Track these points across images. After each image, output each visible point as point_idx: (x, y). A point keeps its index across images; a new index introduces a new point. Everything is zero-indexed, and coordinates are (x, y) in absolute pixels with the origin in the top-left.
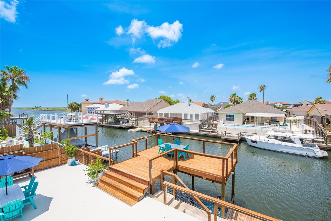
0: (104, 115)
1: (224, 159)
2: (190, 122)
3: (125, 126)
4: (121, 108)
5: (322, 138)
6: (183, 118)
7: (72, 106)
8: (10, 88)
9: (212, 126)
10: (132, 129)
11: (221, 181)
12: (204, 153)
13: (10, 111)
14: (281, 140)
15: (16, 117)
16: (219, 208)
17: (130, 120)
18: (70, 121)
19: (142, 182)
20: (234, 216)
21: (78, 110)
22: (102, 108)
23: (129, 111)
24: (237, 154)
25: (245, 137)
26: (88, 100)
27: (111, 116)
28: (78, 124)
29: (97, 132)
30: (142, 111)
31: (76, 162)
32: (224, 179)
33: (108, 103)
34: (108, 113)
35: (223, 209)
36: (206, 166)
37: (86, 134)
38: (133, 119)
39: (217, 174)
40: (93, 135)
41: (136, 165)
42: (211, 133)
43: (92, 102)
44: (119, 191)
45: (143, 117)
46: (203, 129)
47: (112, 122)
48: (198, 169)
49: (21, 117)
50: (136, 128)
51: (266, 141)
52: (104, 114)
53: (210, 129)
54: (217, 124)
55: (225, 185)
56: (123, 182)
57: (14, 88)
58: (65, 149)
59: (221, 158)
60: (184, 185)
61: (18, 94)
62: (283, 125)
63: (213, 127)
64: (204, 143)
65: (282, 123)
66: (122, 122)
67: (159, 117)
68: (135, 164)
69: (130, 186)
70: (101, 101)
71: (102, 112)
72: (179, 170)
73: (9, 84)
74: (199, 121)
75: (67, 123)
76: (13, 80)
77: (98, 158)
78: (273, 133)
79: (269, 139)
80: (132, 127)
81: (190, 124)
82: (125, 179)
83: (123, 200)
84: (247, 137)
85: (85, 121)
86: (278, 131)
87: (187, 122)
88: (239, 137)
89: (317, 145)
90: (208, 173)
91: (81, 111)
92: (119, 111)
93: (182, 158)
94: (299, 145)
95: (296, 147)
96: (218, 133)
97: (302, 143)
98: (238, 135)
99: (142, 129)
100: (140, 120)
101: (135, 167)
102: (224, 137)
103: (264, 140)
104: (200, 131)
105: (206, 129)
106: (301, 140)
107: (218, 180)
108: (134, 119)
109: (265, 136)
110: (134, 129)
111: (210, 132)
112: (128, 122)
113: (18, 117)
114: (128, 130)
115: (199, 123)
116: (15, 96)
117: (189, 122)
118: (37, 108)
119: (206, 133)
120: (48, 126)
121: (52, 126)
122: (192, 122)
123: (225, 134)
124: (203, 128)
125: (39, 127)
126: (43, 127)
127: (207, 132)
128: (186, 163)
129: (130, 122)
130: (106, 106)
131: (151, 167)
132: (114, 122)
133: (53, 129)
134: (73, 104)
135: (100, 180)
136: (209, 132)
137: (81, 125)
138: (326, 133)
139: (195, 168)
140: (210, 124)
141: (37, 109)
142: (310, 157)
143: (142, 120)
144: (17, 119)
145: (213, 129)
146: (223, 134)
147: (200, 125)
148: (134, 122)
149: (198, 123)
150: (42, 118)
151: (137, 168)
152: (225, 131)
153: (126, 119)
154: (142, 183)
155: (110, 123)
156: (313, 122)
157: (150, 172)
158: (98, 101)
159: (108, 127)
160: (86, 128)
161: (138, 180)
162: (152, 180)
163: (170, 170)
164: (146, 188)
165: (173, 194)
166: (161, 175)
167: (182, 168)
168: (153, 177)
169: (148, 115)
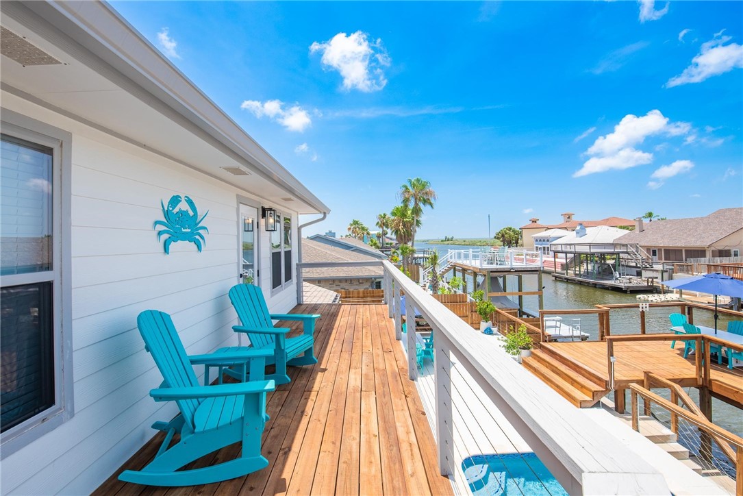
0: (573, 255)
3: (626, 285)
4: (619, 238)
7: (503, 236)
8: (413, 211)
10: (650, 295)
13: (412, 246)
15: (420, 255)
17: (645, 269)
18: (492, 264)
19: (595, 380)
21: (517, 243)
22: (569, 237)
23: (646, 245)
26: (537, 222)
27: (589, 257)
28: (504, 268)
29: (541, 288)
30: (689, 245)
31: (493, 329)
33: (584, 226)
34: (579, 249)
37: (520, 290)
38: (656, 267)
40: (534, 293)
43: (545, 224)
44: (550, 384)
45: (692, 261)
47: (592, 273)
49: (425, 255)
50: (665, 292)
52: (571, 253)
56: (558, 371)
57: (417, 211)
58: (477, 306)
61: (422, 218)
66: (620, 274)
70: (568, 222)
71: (568, 249)
73: (411, 205)
75: (486, 266)
76: (416, 199)
77: (522, 325)
80: (652, 290)
82: (563, 368)
85: (517, 265)
91: (522, 245)
92: (614, 245)
99: (684, 296)
100: (681, 271)
108: (659, 267)
110: (656, 295)
112: (639, 274)
113: (422, 255)
114: (638, 296)
116: (418, 223)
118: (448, 240)
120: (459, 271)
121: (464, 271)
125: (447, 271)
126: (452, 270)
129: (645, 274)
130: (577, 233)
131: (611, 354)
132: (600, 273)
133: (466, 276)
134: (505, 231)
135: (523, 361)
137: (509, 271)
141: (448, 242)
143: (688, 271)
144: (420, 258)
148: (659, 275)
150: (451, 256)
153: (634, 267)
154: (595, 383)
155: (587, 274)
157: (610, 365)
158: (561, 221)
159: (580, 283)
160: (520, 278)
161: (588, 375)
162: (616, 382)
163: (683, 382)
164: (599, 391)
165: (672, 427)
166: (645, 381)
167: (722, 385)
168: (618, 376)
169: (713, 257)
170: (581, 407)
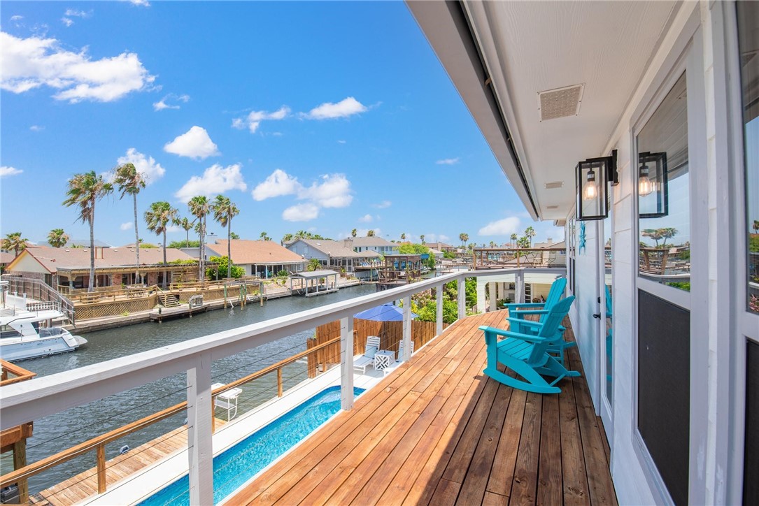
89: (64, 329)
95: (25, 343)
97: (38, 331)
106: (36, 325)
138: (72, 303)
156: (34, 286)
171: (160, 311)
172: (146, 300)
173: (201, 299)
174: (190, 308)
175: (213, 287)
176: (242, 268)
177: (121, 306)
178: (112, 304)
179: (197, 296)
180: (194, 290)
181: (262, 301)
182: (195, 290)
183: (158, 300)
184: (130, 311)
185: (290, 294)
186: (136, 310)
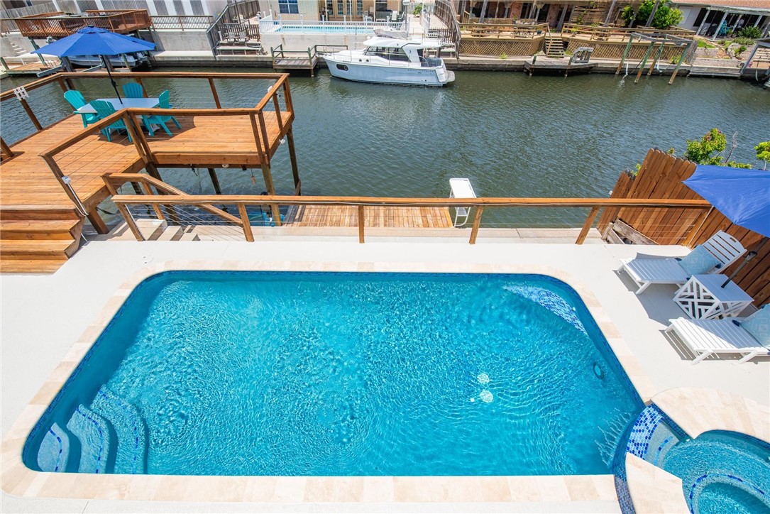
1: (252, 114)
2: (179, 26)
5: (453, 44)
6: (153, 11)
9: (247, 35)
11: (257, 162)
12: (219, 107)
14: (387, 57)
16: (268, 213)
19: (58, 216)
20: (297, 217)
24: (290, 100)
25: (324, 56)
32: (264, 156)
35: (276, 211)
36: (224, 140)
39: (248, 150)
41: (19, 181)
42: (246, 56)
46: (223, 44)
48: (207, 150)
51: (364, 63)
53: (243, 44)
54: (256, 27)
55: (270, 168)
59: (246, 113)
60: (176, 191)
62: (398, 20)
63: (250, 37)
64: (211, 83)
65: (395, 14)
67: (62, 13)
68: (13, 181)
69: (26, 235)
72: (160, 163)
74: (206, 20)
78: (375, 42)
79: (368, 57)
81: (182, 33)
83: (20, 270)
84: (328, 57)
86: (384, 34)
87: (168, 26)
88: (313, 60)
89: (442, 61)
90: (229, 153)
93: (161, 134)
94: (415, 64)
95: (411, 69)
96: (264, 54)
97: (421, 59)
98: (310, 55)
101: (17, 187)
102: (279, 64)
103: (360, 60)
104: (215, 52)
105: (230, 44)
106: (420, 52)
107: (252, 163)
109: (362, 51)
111: (244, 53)
115: (208, 26)
117: (175, 26)
119: (233, 55)
122: (184, 26)
123: (280, 56)
124: (222, 42)
127: (235, 53)
128: (174, 142)
131: (59, 175)
136: (241, 52)
138: (460, 34)
139: (199, 149)
140: (240, 28)
142: (430, 87)
145: (250, 42)
146: (275, 54)
147: (210, 34)
149: (203, 27)
151: (25, 188)
152: (281, 46)
154: (60, 219)
156: (447, 10)
157: (67, 188)
161: (44, 215)
162: (85, 204)
163: (134, 168)
164: (75, 226)
165: (159, 217)
166: (108, 186)
167: (165, 155)
168: (83, 195)
169: (8, 8)
170: (69, 258)
171: (534, 61)
172: (529, 42)
173: (588, 54)
174: (570, 63)
175: (616, 38)
176: (678, 11)
177: (504, 46)
178: (495, 42)
179: (585, 48)
180: (587, 38)
181: (674, 76)
182: (589, 39)
183: (542, 45)
184: (509, 53)
185: (737, 74)
186: (515, 54)
